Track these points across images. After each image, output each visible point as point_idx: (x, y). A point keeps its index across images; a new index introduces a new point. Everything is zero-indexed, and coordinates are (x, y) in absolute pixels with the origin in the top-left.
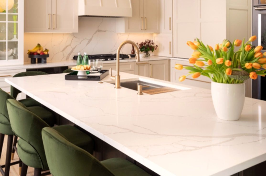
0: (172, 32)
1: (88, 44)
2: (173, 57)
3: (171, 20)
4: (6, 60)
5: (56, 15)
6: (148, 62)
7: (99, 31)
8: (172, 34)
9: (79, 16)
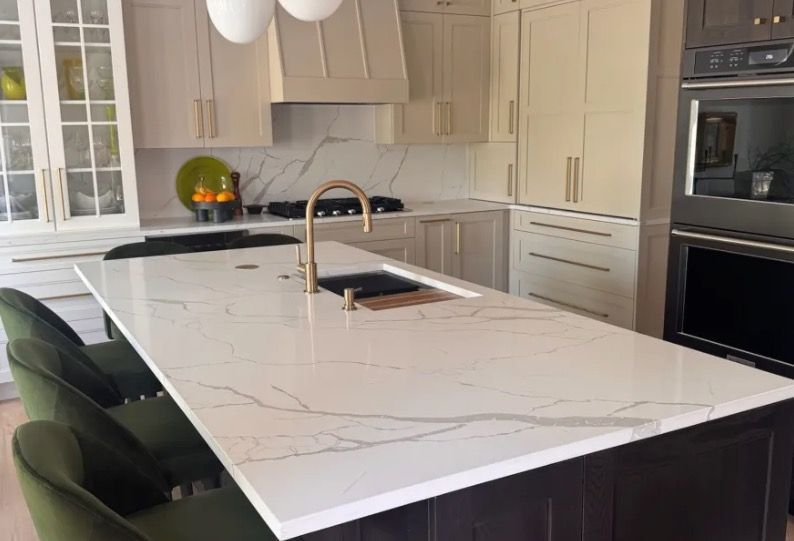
0: (515, 140)
1: (302, 173)
2: (516, 204)
3: (514, 108)
4: (98, 216)
5: (213, 102)
6: (448, 217)
7: (329, 140)
8: (514, 145)
9: (272, 104)
